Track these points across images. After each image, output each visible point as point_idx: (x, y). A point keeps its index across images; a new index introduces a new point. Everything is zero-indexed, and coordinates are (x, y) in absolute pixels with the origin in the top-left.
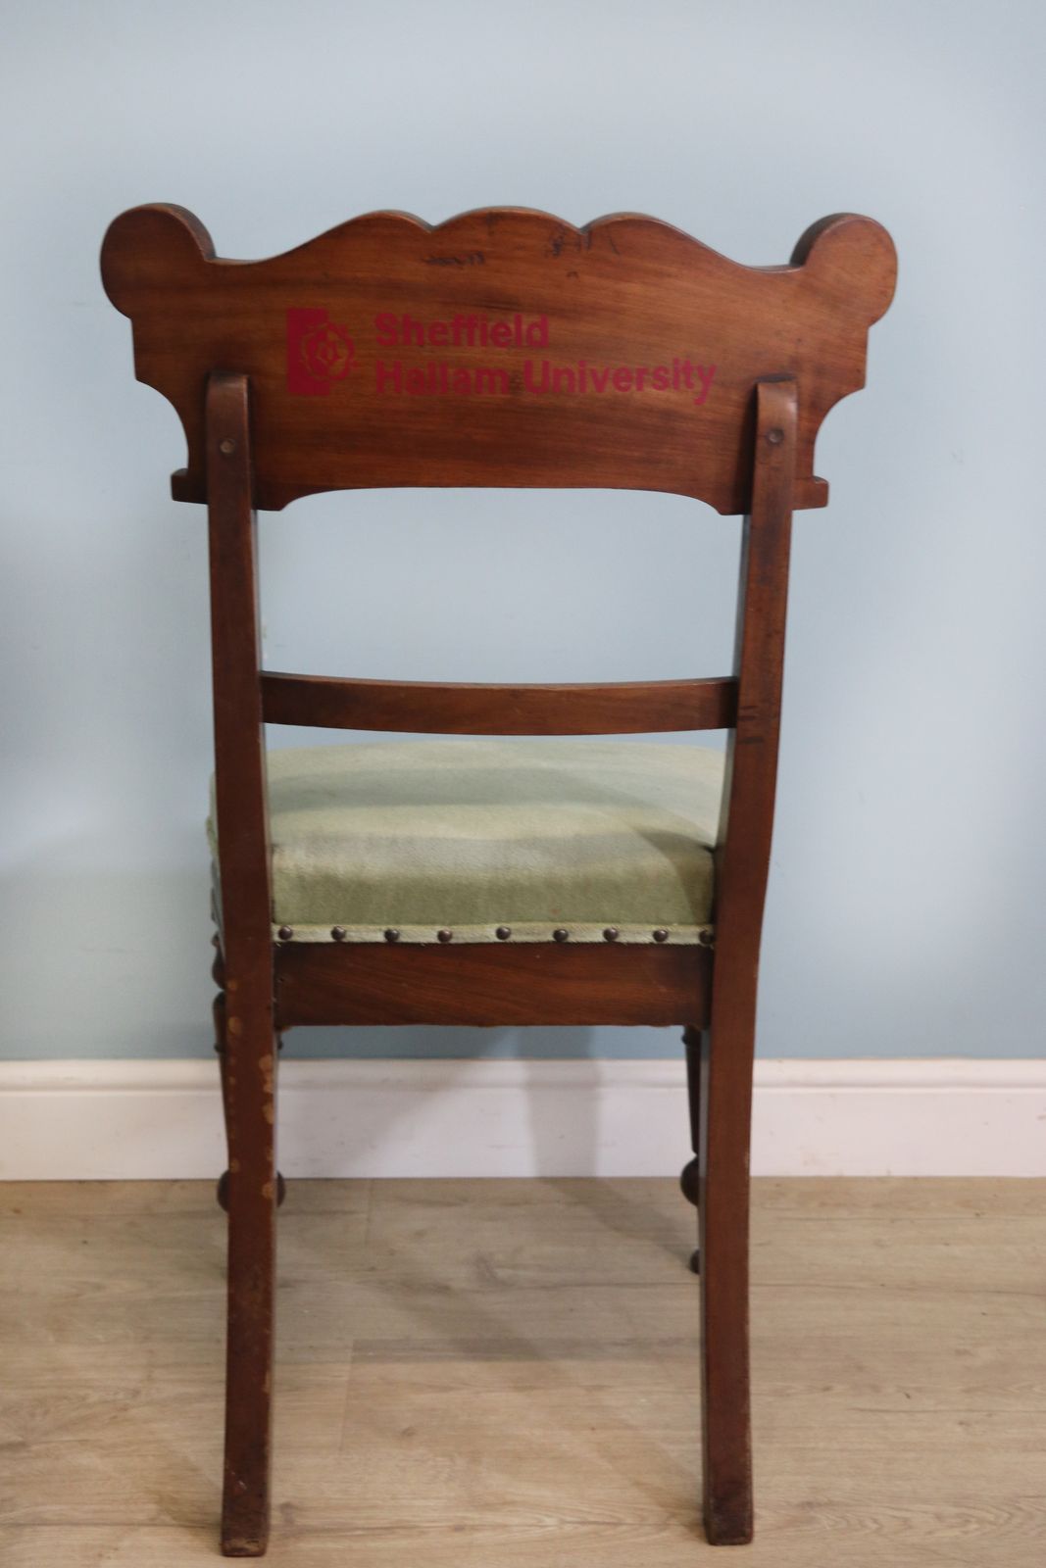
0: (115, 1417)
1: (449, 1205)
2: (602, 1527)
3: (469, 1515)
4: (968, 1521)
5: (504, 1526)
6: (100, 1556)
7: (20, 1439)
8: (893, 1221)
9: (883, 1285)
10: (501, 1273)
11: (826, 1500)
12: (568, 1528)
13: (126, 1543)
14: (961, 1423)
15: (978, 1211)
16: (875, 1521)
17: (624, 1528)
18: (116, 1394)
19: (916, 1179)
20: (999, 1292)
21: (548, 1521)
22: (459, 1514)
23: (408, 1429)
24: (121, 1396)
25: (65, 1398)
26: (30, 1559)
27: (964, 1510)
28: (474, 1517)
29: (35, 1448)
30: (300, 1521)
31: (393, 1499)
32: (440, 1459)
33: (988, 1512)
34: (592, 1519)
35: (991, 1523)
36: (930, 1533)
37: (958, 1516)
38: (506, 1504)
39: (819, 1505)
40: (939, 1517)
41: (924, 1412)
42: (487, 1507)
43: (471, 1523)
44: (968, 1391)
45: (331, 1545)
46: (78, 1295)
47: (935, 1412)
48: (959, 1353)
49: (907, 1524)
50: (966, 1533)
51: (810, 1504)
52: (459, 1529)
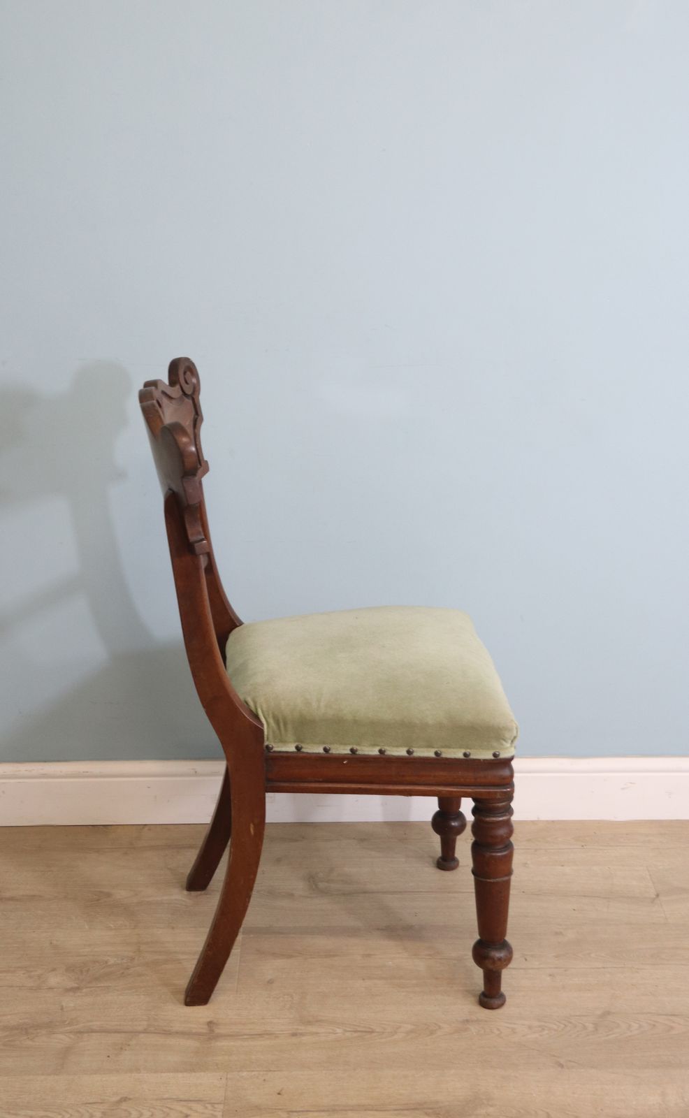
0: (123, 973)
1: (296, 841)
2: (364, 1034)
3: (300, 1027)
4: (543, 1029)
5: (317, 1033)
6: (121, 1048)
7: (76, 985)
8: (536, 850)
9: (523, 892)
10: (321, 885)
11: (476, 1019)
12: (348, 1034)
13: (133, 1042)
14: (550, 975)
15: (583, 844)
16: (498, 1030)
17: (375, 1034)
18: (123, 959)
19: (553, 821)
20: (585, 896)
21: (338, 1031)
22: (295, 1027)
23: (270, 980)
24: (125, 961)
25: (98, 962)
26: (89, 1050)
27: (543, 1024)
28: (302, 1028)
29: (84, 990)
30: (217, 1031)
31: (263, 1019)
32: (286, 997)
33: (555, 1024)
34: (359, 1029)
35: (555, 1030)
36: (524, 1036)
37: (540, 1026)
38: (318, 1021)
39: (472, 1021)
40: (530, 1027)
41: (532, 969)
42: (309, 1023)
43: (301, 1031)
44: (556, 957)
45: (232, 1043)
46: (98, 900)
47: (538, 969)
48: (557, 933)
49: (514, 1031)
50: (541, 1036)
51: (467, 1021)
52: (294, 1035)
